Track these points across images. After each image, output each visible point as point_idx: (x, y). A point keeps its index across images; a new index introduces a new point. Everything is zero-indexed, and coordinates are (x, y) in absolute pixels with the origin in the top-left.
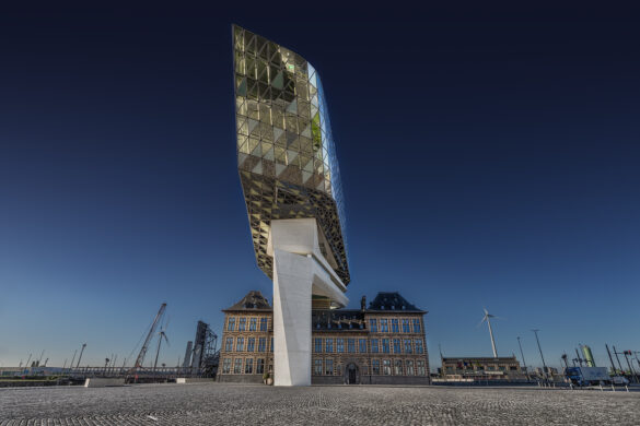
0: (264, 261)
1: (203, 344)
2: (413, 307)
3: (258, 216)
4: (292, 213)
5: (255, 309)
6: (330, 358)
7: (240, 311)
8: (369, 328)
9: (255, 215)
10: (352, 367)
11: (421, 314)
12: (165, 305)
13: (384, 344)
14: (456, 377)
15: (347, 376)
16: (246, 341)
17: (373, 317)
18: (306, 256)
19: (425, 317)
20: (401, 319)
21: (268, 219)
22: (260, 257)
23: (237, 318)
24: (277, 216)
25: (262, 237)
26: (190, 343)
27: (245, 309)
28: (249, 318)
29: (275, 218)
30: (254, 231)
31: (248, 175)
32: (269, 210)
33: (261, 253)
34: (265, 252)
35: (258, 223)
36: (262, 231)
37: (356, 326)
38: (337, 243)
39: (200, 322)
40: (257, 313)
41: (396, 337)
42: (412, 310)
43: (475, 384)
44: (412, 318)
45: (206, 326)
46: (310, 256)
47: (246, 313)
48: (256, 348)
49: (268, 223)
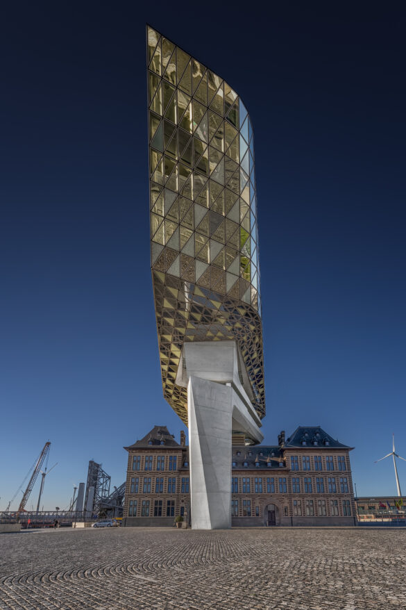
0: (171, 391)
1: (95, 485)
2: (336, 443)
3: (169, 338)
4: (209, 334)
5: (162, 446)
6: (247, 499)
7: (146, 449)
8: (290, 466)
9: (165, 336)
10: (271, 508)
11: (346, 449)
12: (48, 444)
13: (306, 483)
14: (368, 517)
15: (267, 519)
16: (153, 481)
17: (294, 454)
18: (224, 384)
19: (350, 452)
20: (325, 455)
21: (181, 341)
22: (167, 386)
23: (143, 455)
24: (192, 338)
25: (172, 363)
26: (82, 485)
27: (150, 446)
28: (155, 455)
29: (189, 341)
30: (163, 356)
31: (162, 277)
32: (182, 330)
33: (168, 382)
34: (173, 381)
35: (169, 346)
36: (173, 356)
37: (275, 464)
38: (256, 371)
39: (91, 462)
40: (164, 450)
41: (320, 476)
42: (335, 446)
43: (393, 524)
44: (337, 454)
45: (98, 466)
46: (229, 385)
47: (153, 450)
48: (165, 488)
49: (180, 347)
